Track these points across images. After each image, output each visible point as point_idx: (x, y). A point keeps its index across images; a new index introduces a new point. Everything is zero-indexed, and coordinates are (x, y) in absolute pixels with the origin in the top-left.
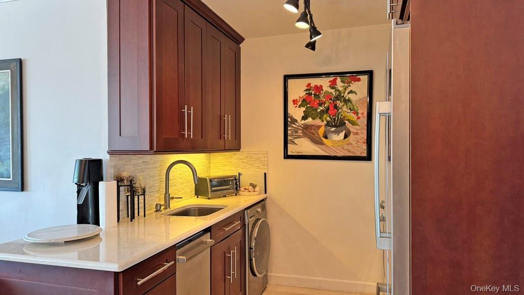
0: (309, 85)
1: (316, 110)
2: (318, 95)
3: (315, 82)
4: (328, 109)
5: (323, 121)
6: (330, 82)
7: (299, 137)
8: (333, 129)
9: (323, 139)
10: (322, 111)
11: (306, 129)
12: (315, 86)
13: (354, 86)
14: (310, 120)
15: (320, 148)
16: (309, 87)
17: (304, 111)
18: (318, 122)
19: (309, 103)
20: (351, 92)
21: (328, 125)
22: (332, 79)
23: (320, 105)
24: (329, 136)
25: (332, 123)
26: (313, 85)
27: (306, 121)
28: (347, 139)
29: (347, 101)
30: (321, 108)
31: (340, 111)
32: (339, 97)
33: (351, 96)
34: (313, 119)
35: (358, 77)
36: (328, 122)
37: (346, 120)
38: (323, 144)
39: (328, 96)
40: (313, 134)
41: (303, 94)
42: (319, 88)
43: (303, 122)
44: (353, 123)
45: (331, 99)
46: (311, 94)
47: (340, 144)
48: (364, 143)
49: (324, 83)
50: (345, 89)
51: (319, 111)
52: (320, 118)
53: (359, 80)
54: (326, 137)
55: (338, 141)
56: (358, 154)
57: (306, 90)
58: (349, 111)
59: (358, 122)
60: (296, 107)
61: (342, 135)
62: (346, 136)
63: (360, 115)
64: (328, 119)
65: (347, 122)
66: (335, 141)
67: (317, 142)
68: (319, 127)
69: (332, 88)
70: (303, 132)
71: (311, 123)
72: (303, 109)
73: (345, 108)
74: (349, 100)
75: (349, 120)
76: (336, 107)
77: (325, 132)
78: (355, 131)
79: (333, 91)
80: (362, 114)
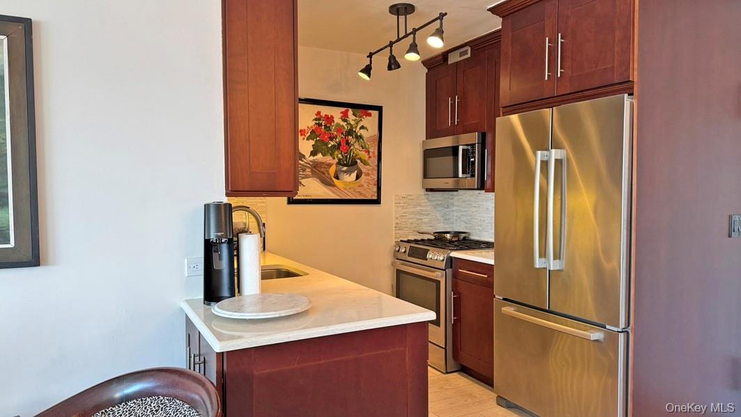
0: (319, 113)
1: (327, 144)
2: (329, 127)
3: (326, 111)
4: (339, 144)
5: (334, 158)
6: (341, 113)
7: (306, 177)
8: (345, 168)
9: (334, 180)
10: (334, 146)
11: (315, 167)
12: (326, 115)
13: (366, 121)
14: (319, 156)
15: (330, 190)
16: (318, 117)
17: (313, 146)
18: (328, 159)
19: (319, 136)
20: (362, 127)
21: (339, 163)
22: (343, 109)
23: (331, 139)
24: (340, 176)
25: (343, 162)
26: (323, 114)
27: (315, 157)
28: (357, 181)
29: (359, 138)
30: (332, 143)
31: (352, 148)
32: (350, 132)
33: (363, 132)
34: (324, 155)
35: (370, 111)
36: (339, 160)
37: (358, 159)
38: (334, 185)
39: (339, 129)
40: (323, 173)
41: (312, 124)
42: (329, 119)
43: (312, 158)
44: (365, 163)
45: (342, 133)
46: (320, 125)
47: (351, 185)
48: (375, 185)
49: (336, 113)
50: (357, 124)
51: (330, 146)
52: (331, 155)
53: (370, 115)
54: (337, 178)
55: (350, 182)
56: (369, 197)
57: (316, 119)
58: (361, 149)
59: (369, 162)
60: (304, 139)
61: (354, 175)
62: (358, 177)
63: (371, 154)
64: (340, 156)
65: (358, 161)
66: (347, 182)
67: (327, 183)
68: (330, 165)
69: (345, 120)
70: (312, 171)
71: (320, 160)
72: (312, 142)
73: (357, 145)
74: (361, 137)
75: (360, 159)
76: (348, 143)
77: (336, 172)
78: (367, 172)
79: (344, 124)
80: (373, 153)
